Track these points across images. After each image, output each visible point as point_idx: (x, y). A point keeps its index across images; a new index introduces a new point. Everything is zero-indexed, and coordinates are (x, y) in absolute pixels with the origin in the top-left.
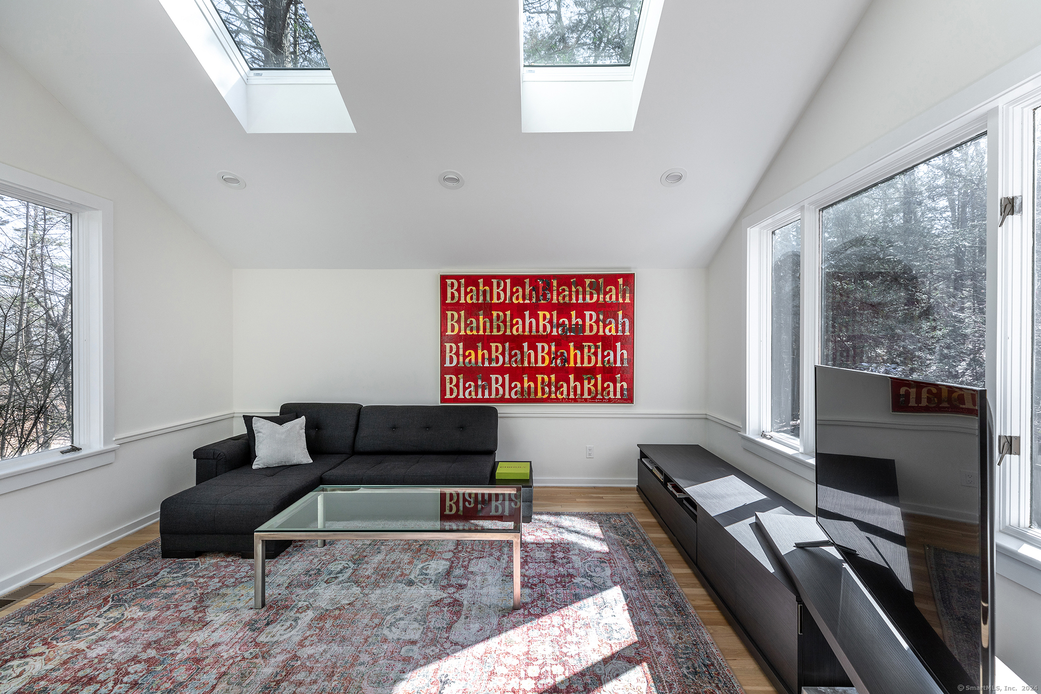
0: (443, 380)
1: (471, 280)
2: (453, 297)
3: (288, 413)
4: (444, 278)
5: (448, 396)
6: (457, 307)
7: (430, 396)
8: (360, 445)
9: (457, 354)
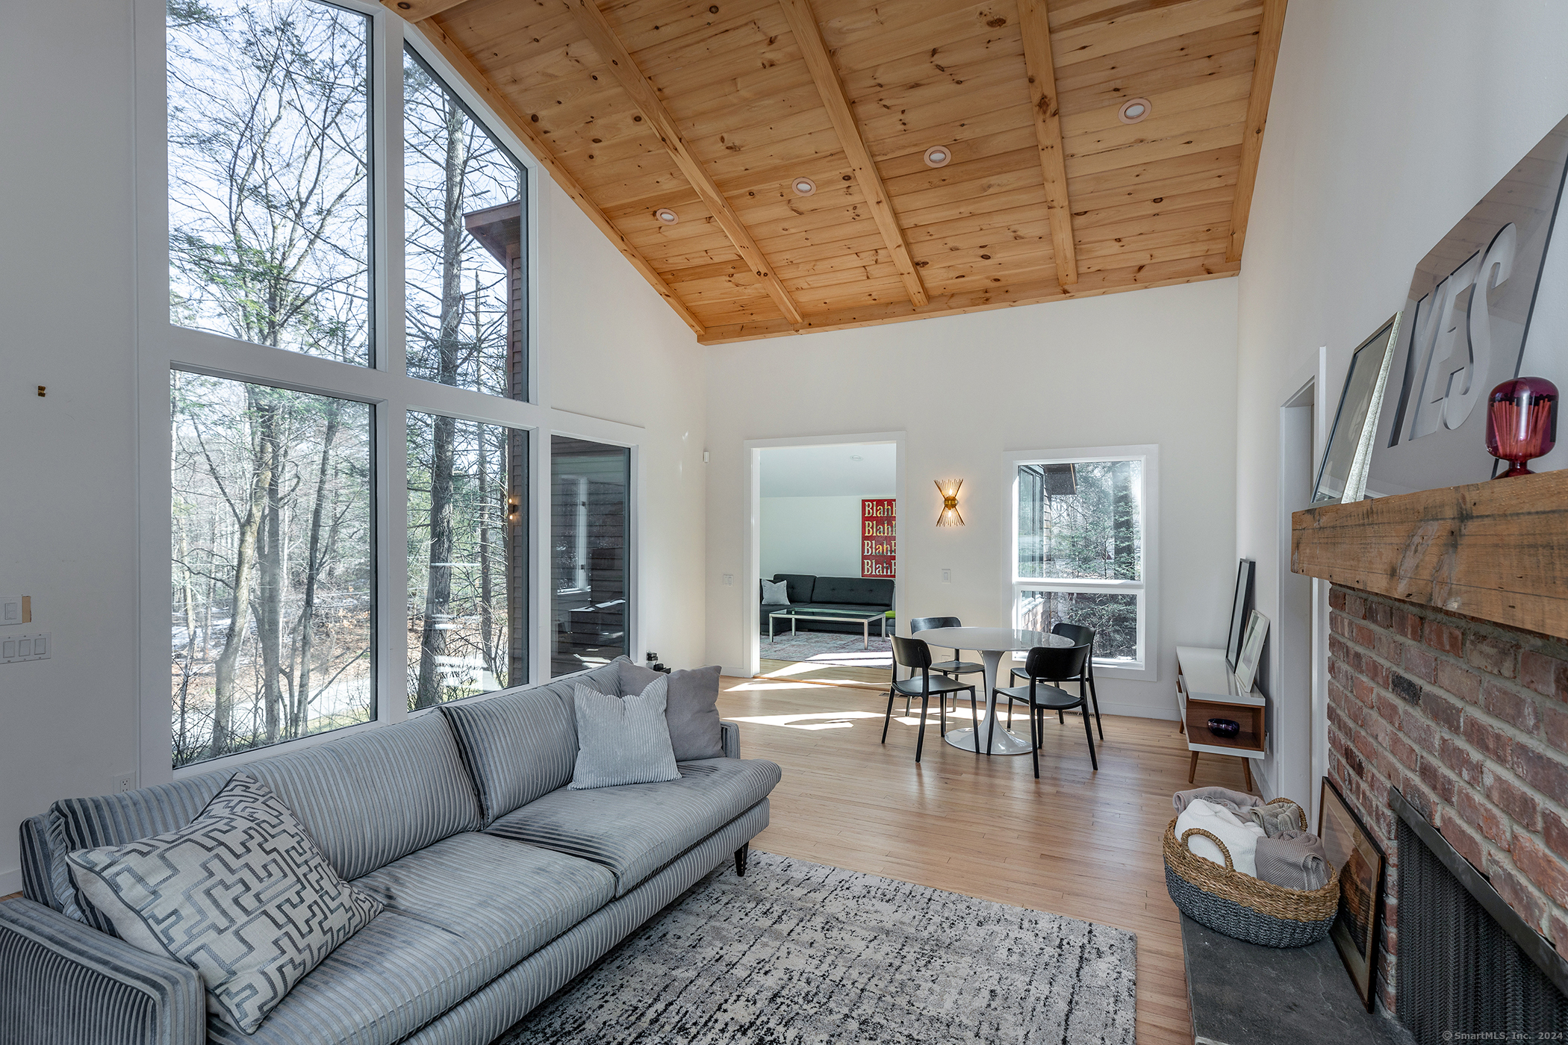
0: (863, 563)
1: (880, 502)
2: (869, 513)
3: (778, 578)
4: (864, 501)
5: (866, 573)
6: (871, 518)
7: (856, 573)
8: (814, 599)
9: (871, 547)
